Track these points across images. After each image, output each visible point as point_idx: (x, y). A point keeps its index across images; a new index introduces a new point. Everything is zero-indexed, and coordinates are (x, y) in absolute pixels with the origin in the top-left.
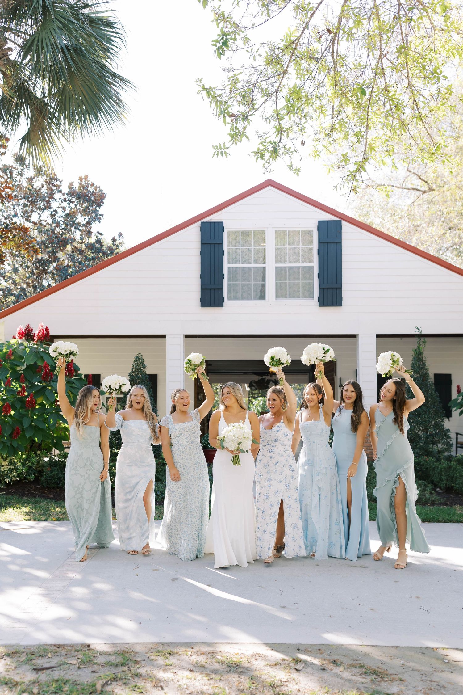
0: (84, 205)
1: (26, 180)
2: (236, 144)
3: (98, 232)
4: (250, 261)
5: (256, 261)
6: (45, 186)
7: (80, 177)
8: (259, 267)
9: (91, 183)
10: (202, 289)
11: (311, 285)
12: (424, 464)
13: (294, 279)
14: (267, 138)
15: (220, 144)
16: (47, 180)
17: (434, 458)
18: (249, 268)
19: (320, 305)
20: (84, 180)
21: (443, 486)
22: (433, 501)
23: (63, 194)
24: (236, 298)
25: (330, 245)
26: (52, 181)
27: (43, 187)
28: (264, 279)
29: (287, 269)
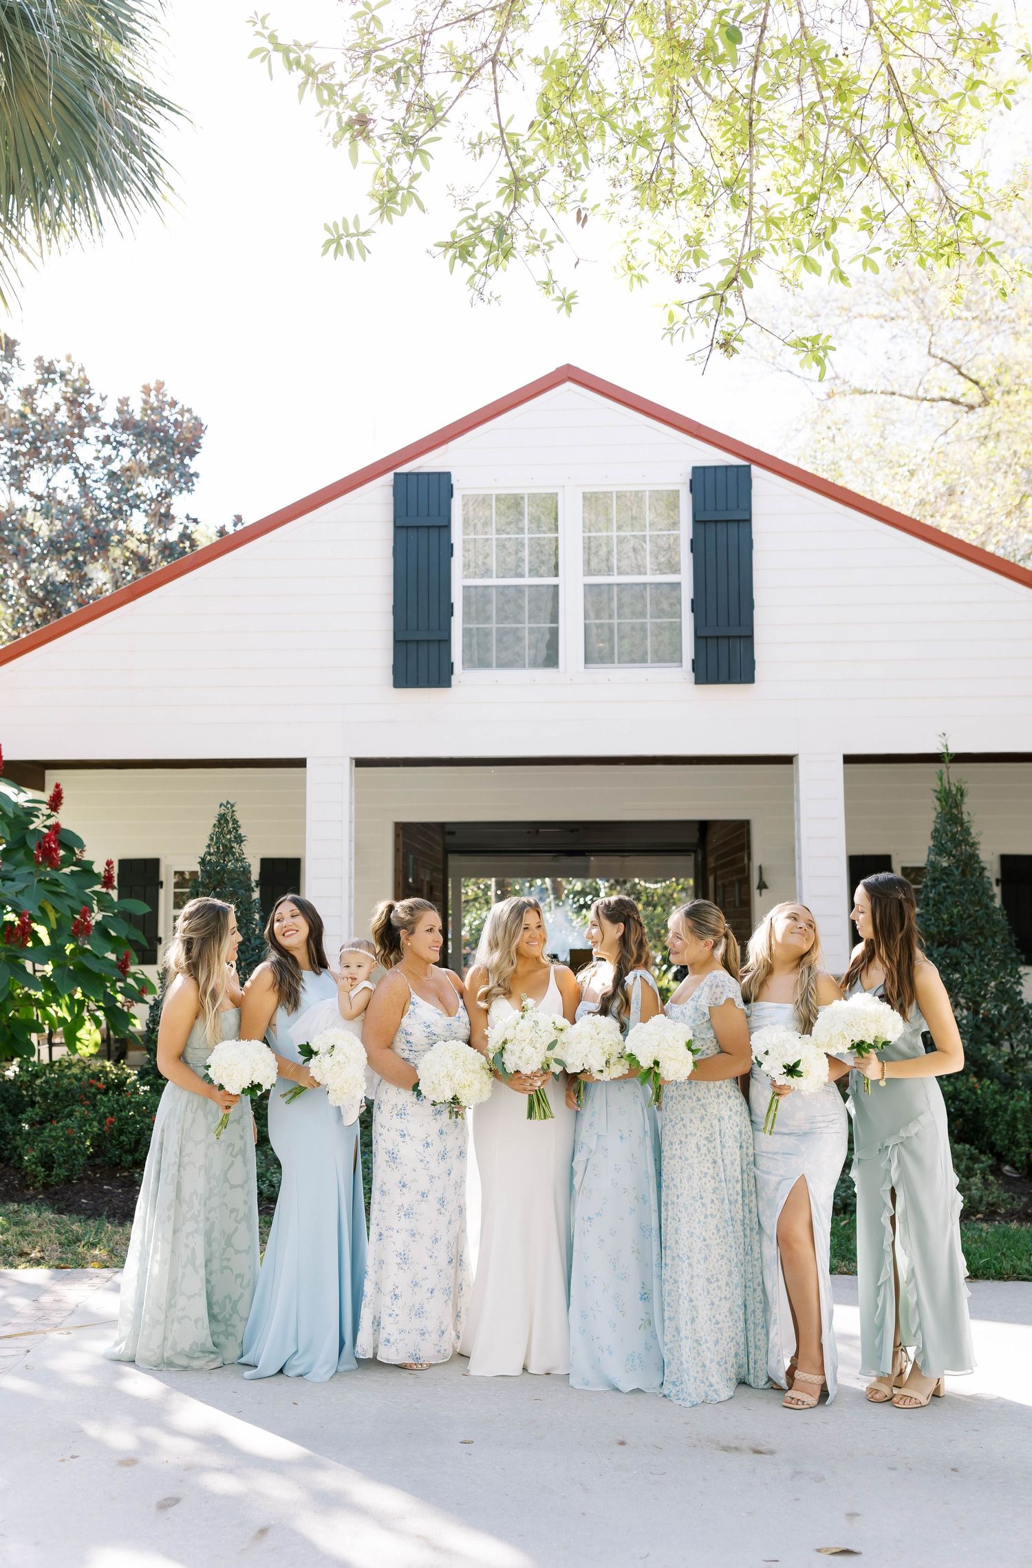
0: (155, 454)
1: (18, 393)
2: (391, 221)
3: (188, 517)
4: (519, 570)
5: (535, 572)
6: (64, 409)
7: (144, 387)
8: (543, 586)
9: (170, 400)
10: (397, 642)
11: (677, 630)
12: (968, 1098)
13: (634, 614)
14: (479, 205)
15: (345, 221)
16: (68, 395)
17: (996, 1081)
18: (519, 589)
19: (698, 681)
20: (153, 393)
21: (1021, 1161)
22: (992, 1205)
23: (103, 426)
24: (483, 663)
25: (721, 528)
26: (77, 395)
27: (57, 409)
28: (555, 618)
29: (615, 589)
